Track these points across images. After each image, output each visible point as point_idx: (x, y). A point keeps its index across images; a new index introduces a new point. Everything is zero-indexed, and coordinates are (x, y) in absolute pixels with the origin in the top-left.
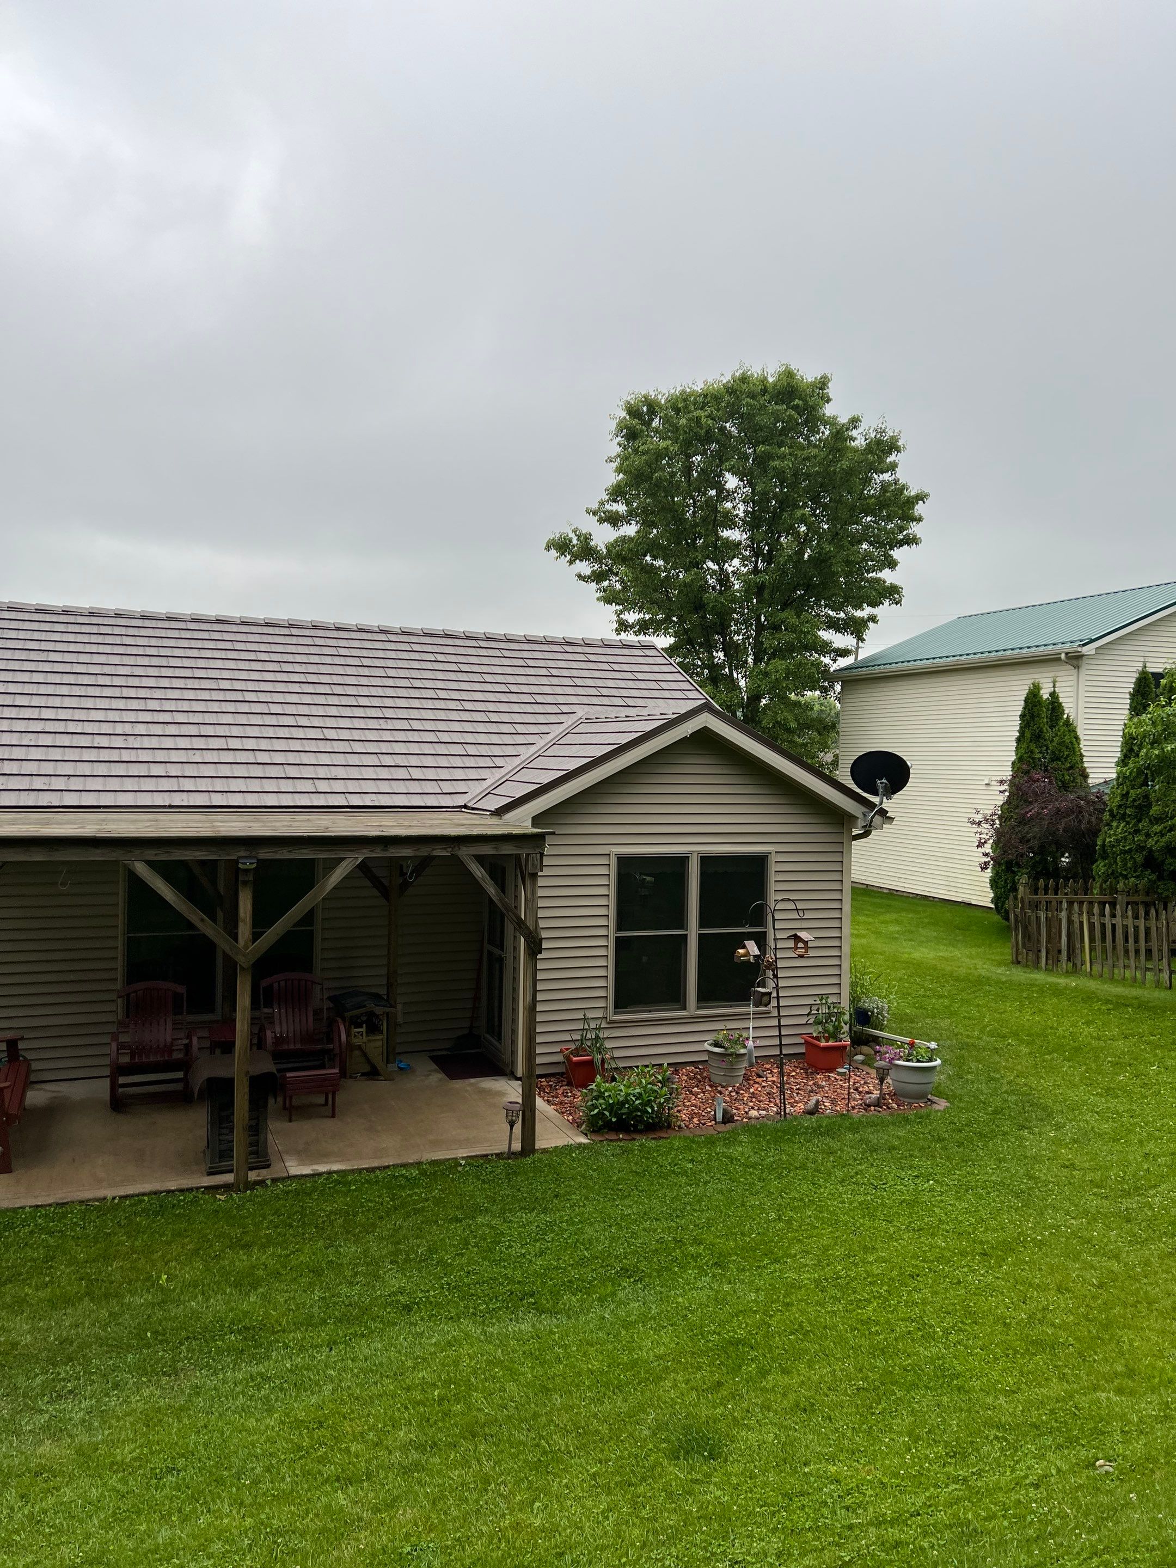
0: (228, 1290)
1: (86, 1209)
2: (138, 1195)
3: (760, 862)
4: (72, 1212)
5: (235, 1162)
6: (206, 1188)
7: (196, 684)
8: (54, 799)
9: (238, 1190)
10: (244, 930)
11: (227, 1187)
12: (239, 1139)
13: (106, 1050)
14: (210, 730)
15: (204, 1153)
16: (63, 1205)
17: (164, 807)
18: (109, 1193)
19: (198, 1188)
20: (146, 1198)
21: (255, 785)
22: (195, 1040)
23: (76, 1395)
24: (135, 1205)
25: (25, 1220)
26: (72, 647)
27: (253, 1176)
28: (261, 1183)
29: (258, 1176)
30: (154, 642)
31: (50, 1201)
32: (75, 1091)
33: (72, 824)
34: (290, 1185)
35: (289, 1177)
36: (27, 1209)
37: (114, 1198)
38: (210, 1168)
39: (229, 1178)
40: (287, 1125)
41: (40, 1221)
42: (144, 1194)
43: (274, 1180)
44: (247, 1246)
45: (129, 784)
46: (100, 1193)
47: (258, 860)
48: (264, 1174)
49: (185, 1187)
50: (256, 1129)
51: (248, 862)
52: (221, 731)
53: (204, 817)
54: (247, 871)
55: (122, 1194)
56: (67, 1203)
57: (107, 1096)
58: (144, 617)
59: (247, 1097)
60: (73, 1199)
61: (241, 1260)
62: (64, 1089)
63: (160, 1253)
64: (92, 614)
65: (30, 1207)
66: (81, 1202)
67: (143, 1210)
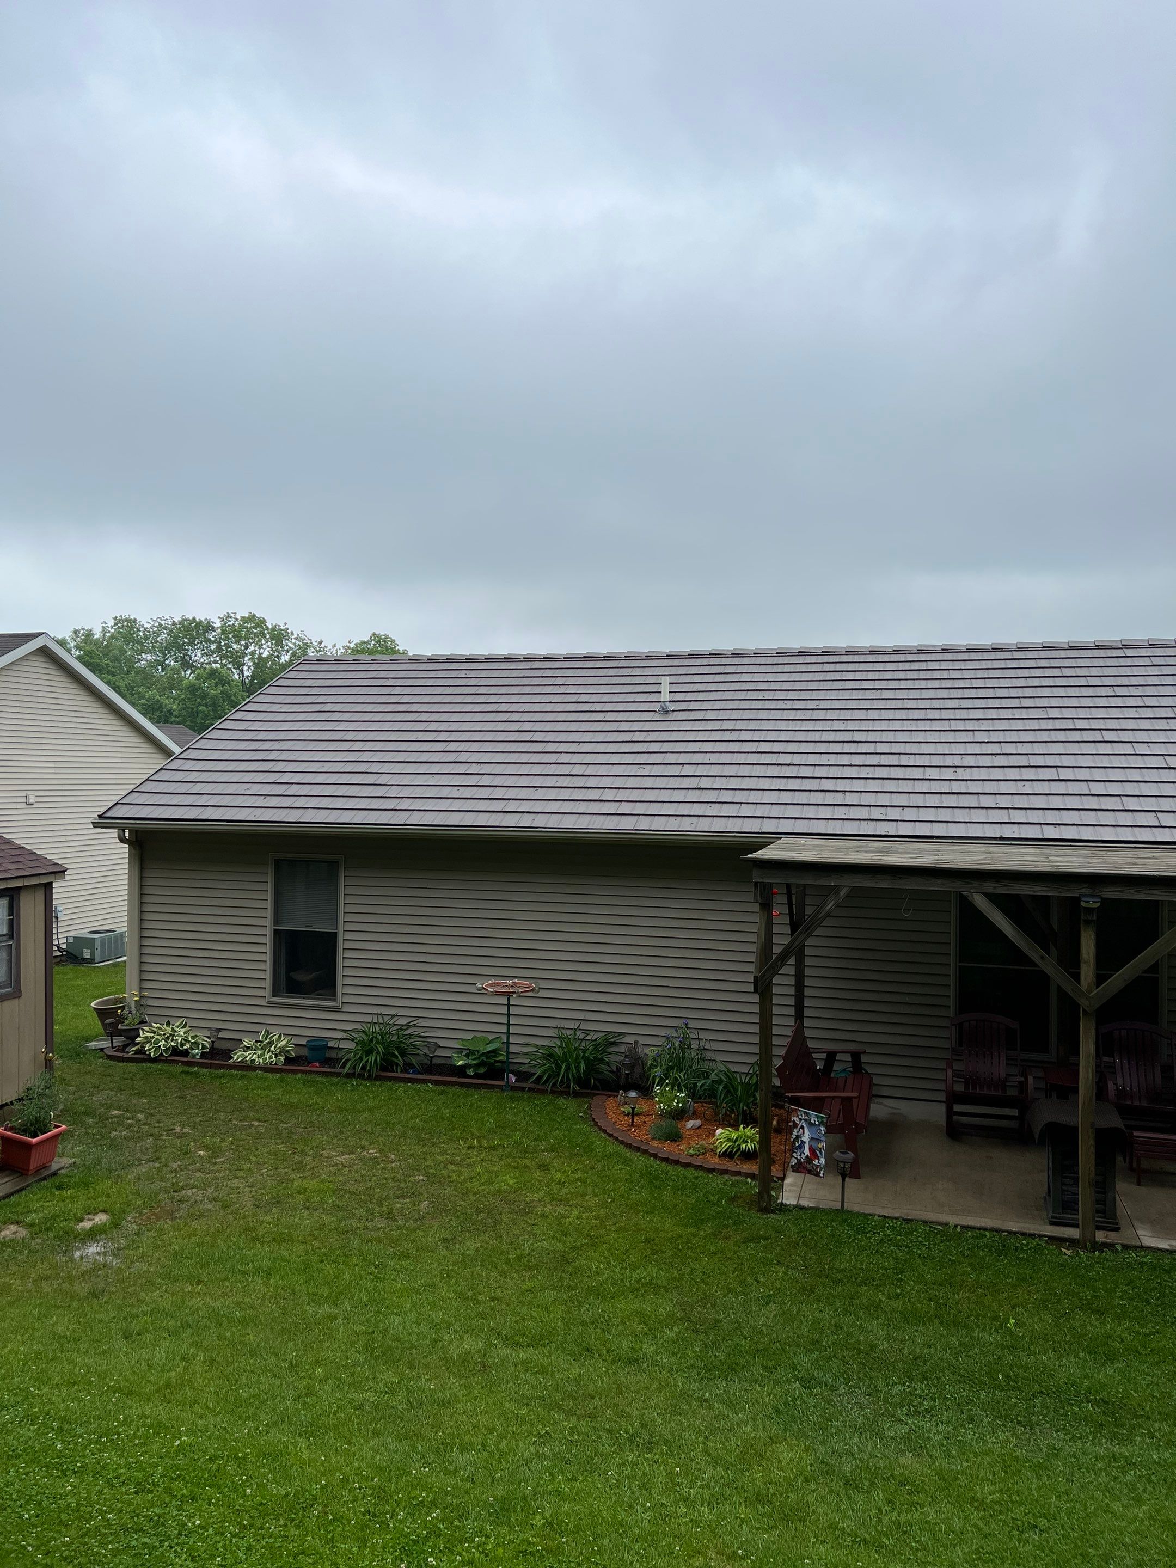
0: (1082, 1355)
1: (929, 1230)
2: (979, 1229)
4: (917, 1230)
5: (1080, 1217)
6: (1051, 1238)
7: (1023, 714)
8: (890, 829)
9: (1084, 1248)
10: (1087, 972)
11: (1072, 1242)
12: (1085, 1195)
13: (941, 1076)
14: (1039, 761)
15: (1045, 1200)
16: (908, 1221)
17: (995, 839)
18: (952, 1220)
19: (1041, 1236)
20: (987, 1234)
21: (1090, 818)
22: (1030, 1079)
23: (932, 1416)
24: (977, 1238)
25: (875, 1227)
26: (903, 684)
27: (1100, 1236)
28: (1111, 1246)
29: (1106, 1237)
30: (980, 674)
31: (896, 1215)
32: (914, 1111)
33: (910, 853)
34: (1145, 1257)
35: (1142, 1247)
36: (876, 1217)
37: (956, 1226)
38: (1053, 1217)
39: (1074, 1233)
40: (1134, 1188)
41: (888, 1232)
42: (985, 1229)
43: (1125, 1247)
44: (1100, 1313)
45: (960, 815)
46: (944, 1218)
47: (1102, 899)
48: (1112, 1237)
49: (1027, 1231)
50: (1103, 1187)
51: (1091, 900)
52: (1050, 761)
53: (1038, 851)
54: (1090, 910)
55: (965, 1224)
56: (911, 1220)
57: (943, 1121)
58: (969, 651)
59: (1093, 1150)
60: (917, 1218)
61: (1094, 1327)
62: (903, 1107)
63: (1005, 1295)
64: (920, 651)
65: (879, 1216)
66: (925, 1222)
67: (986, 1246)
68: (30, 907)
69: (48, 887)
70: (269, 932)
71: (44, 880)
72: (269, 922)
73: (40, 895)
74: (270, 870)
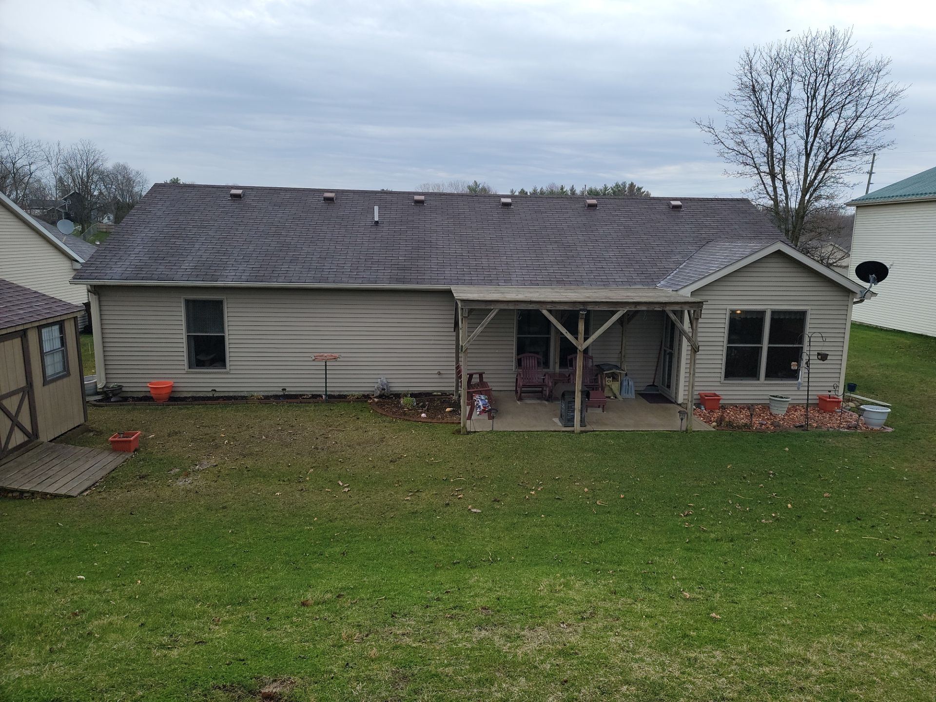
3: (803, 313)
5: (575, 423)
6: (564, 431)
10: (581, 336)
11: (572, 432)
12: (577, 415)
13: (510, 380)
19: (561, 431)
38: (564, 425)
47: (587, 310)
49: (557, 430)
50: (582, 412)
51: (583, 311)
54: (582, 314)
59: (580, 399)
69: (75, 318)
70: (184, 336)
71: (74, 315)
72: (184, 331)
74: (183, 305)
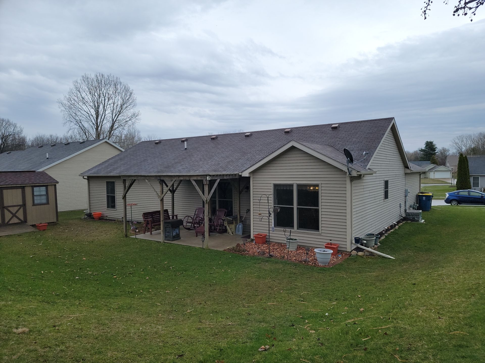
3: (318, 186)
68: (51, 189)
69: (55, 185)
70: (106, 195)
71: (55, 184)
72: (106, 194)
73: (53, 187)
74: (106, 183)
